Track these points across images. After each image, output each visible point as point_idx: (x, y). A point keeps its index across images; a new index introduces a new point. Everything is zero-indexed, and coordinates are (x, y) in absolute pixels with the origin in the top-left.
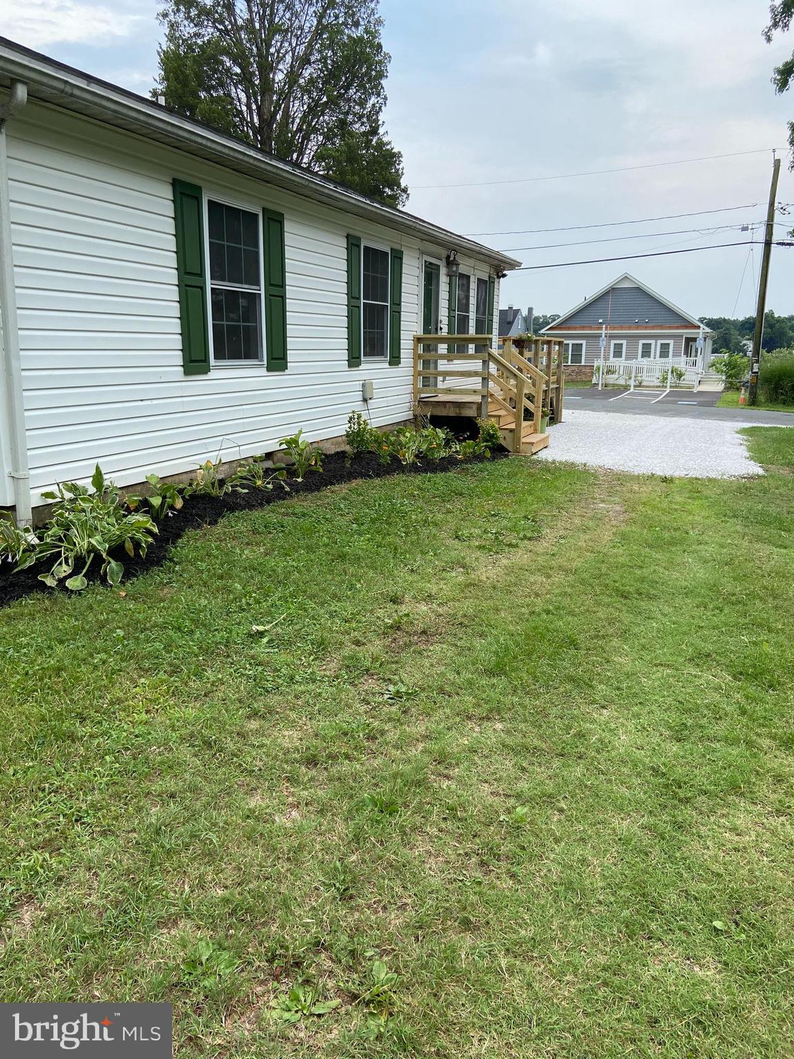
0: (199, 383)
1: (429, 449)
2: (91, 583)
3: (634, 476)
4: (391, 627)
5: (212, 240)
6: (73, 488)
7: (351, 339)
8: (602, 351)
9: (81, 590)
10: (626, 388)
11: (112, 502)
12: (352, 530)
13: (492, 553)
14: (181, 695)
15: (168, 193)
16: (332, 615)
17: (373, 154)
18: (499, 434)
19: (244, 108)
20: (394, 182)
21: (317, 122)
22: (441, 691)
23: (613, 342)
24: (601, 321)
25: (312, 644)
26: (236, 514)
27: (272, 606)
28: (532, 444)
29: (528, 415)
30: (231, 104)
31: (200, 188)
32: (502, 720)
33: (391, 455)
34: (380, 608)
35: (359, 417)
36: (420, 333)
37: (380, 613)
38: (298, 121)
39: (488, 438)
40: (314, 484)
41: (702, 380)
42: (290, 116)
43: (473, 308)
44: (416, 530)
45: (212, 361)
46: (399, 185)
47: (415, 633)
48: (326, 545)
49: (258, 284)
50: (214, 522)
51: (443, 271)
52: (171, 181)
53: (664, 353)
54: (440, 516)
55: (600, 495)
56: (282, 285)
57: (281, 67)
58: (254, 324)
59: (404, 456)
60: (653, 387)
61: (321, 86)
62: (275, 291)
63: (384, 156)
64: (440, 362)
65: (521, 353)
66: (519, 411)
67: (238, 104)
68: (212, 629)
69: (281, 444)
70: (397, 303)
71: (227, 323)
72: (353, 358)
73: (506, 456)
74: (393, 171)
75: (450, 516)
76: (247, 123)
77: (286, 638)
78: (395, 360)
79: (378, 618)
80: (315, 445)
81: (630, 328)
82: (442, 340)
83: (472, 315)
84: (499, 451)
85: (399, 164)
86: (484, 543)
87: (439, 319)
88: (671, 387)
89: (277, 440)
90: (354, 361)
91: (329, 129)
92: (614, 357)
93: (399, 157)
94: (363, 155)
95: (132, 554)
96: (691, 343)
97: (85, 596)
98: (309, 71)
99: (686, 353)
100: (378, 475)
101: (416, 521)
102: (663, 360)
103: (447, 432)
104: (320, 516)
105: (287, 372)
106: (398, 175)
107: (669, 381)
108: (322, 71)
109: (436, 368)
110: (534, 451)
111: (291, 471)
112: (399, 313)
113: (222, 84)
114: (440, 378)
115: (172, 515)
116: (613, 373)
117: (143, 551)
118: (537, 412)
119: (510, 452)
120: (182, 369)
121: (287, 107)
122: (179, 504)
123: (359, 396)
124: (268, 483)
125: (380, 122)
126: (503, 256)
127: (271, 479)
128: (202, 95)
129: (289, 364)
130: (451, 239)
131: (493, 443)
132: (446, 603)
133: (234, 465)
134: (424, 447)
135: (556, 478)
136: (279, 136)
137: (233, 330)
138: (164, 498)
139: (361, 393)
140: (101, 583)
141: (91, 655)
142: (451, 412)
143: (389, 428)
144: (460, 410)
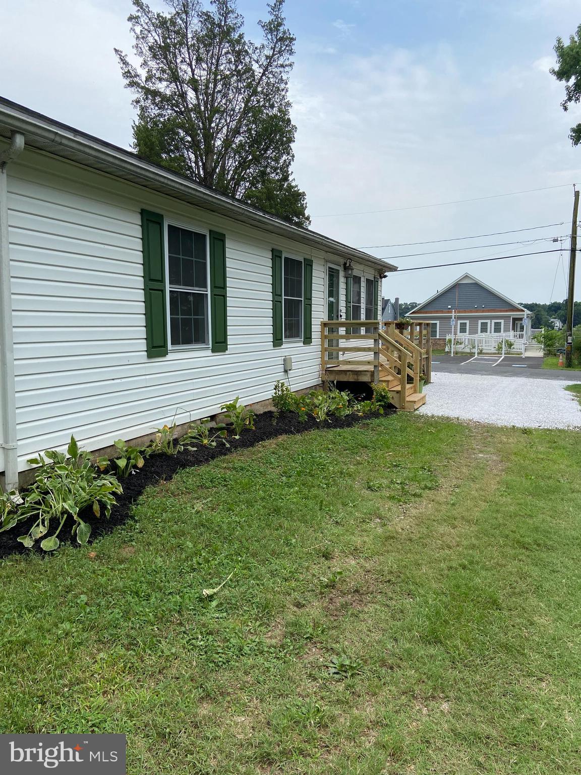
0: (159, 364)
1: (337, 409)
2: (63, 543)
3: (499, 428)
4: (327, 586)
5: (170, 255)
6: (54, 455)
7: (275, 325)
8: (453, 328)
9: (53, 551)
10: (472, 355)
11: (85, 468)
12: (282, 482)
13: (401, 503)
14: (137, 672)
15: (137, 220)
16: (273, 573)
17: (285, 194)
18: (390, 395)
19: (193, 165)
20: (300, 212)
21: (245, 173)
22: (383, 663)
23: (459, 322)
24: (450, 307)
25: (258, 607)
26: (187, 470)
27: (220, 566)
28: (415, 402)
29: (410, 380)
30: (184, 161)
31: (162, 216)
32: (447, 698)
33: (308, 414)
34: (315, 564)
35: (283, 384)
36: (326, 319)
37: (315, 569)
38: (231, 172)
39: (381, 398)
40: (248, 440)
41: (527, 348)
42: (226, 169)
43: (363, 300)
44: (334, 481)
45: (170, 347)
46: (303, 215)
47: (349, 592)
48: (263, 499)
49: (206, 287)
50: (169, 478)
51: (342, 274)
52: (140, 211)
53: (497, 329)
54: (352, 468)
55: (477, 446)
56: (224, 287)
57: (219, 135)
58: (203, 317)
59: (317, 414)
60: (491, 354)
61: (248, 148)
62: (218, 291)
63: (293, 195)
64: (340, 341)
65: (402, 333)
66: (403, 377)
67: (189, 162)
68: (167, 592)
69: (222, 409)
70: (309, 298)
71: (182, 317)
72: (277, 340)
73: (395, 412)
74: (299, 205)
75: (360, 467)
76: (196, 174)
77: (233, 602)
78: (308, 340)
79: (314, 575)
80: (248, 408)
81: (471, 312)
82: (342, 325)
83: (363, 306)
84: (390, 408)
85: (303, 201)
86: (392, 493)
87: (340, 309)
88: (505, 354)
89: (219, 405)
90: (277, 342)
91: (254, 178)
92: (460, 333)
93: (303, 196)
94: (278, 195)
95: (98, 515)
96: (516, 322)
97: (57, 557)
98: (239, 139)
99: (513, 329)
100: (298, 431)
101: (334, 473)
102: (497, 334)
103: (349, 394)
104: (256, 469)
105: (227, 352)
106: (303, 208)
107: (503, 349)
108: (248, 138)
109: (338, 345)
110: (416, 407)
111: (229, 429)
112: (310, 305)
113: (177, 148)
114: (341, 353)
115: (135, 473)
116: (461, 344)
117: (108, 512)
118: (416, 377)
119: (397, 408)
120: (146, 353)
121: (224, 164)
122: (141, 463)
123: (282, 367)
124: (213, 441)
125: (290, 172)
126: (384, 262)
127: (215, 438)
128: (164, 156)
129: (228, 346)
130: (348, 251)
131: (385, 402)
132: (371, 557)
133: (186, 426)
134: (333, 407)
135: (439, 431)
136: (218, 183)
137: (186, 322)
138: (129, 459)
139: (283, 366)
140: (71, 543)
141: (56, 625)
142: (351, 378)
143: (304, 391)
144: (358, 377)
